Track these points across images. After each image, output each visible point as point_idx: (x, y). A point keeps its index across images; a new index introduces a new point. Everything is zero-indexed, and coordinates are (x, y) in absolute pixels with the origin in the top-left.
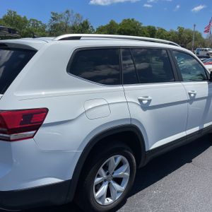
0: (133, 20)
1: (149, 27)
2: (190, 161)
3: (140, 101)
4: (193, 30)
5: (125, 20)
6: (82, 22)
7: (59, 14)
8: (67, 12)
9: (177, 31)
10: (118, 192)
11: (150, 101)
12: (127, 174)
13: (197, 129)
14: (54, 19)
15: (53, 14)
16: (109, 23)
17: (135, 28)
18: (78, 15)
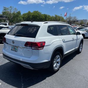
0: (38, 11)
1: (44, 15)
2: (72, 59)
3: (63, 40)
4: (60, 16)
5: (34, 11)
6: (18, 11)
7: (7, 8)
8: (11, 7)
9: (55, 16)
10: (58, 66)
11: (65, 40)
12: (60, 61)
13: (74, 49)
14: (5, 10)
15: (4, 8)
16: (28, 12)
17: (39, 14)
18: (16, 8)
